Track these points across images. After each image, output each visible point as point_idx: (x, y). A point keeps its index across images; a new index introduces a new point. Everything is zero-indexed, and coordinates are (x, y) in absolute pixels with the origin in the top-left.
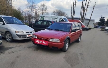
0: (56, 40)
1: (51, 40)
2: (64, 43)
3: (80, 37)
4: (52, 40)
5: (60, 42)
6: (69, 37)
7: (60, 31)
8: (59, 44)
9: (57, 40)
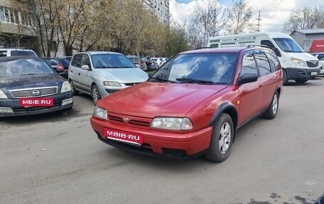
0: (178, 122)
1: (156, 123)
2: (210, 129)
3: (275, 99)
4: (162, 121)
5: (191, 128)
6: (230, 103)
7: (196, 85)
8: (190, 136)
9: (180, 120)
